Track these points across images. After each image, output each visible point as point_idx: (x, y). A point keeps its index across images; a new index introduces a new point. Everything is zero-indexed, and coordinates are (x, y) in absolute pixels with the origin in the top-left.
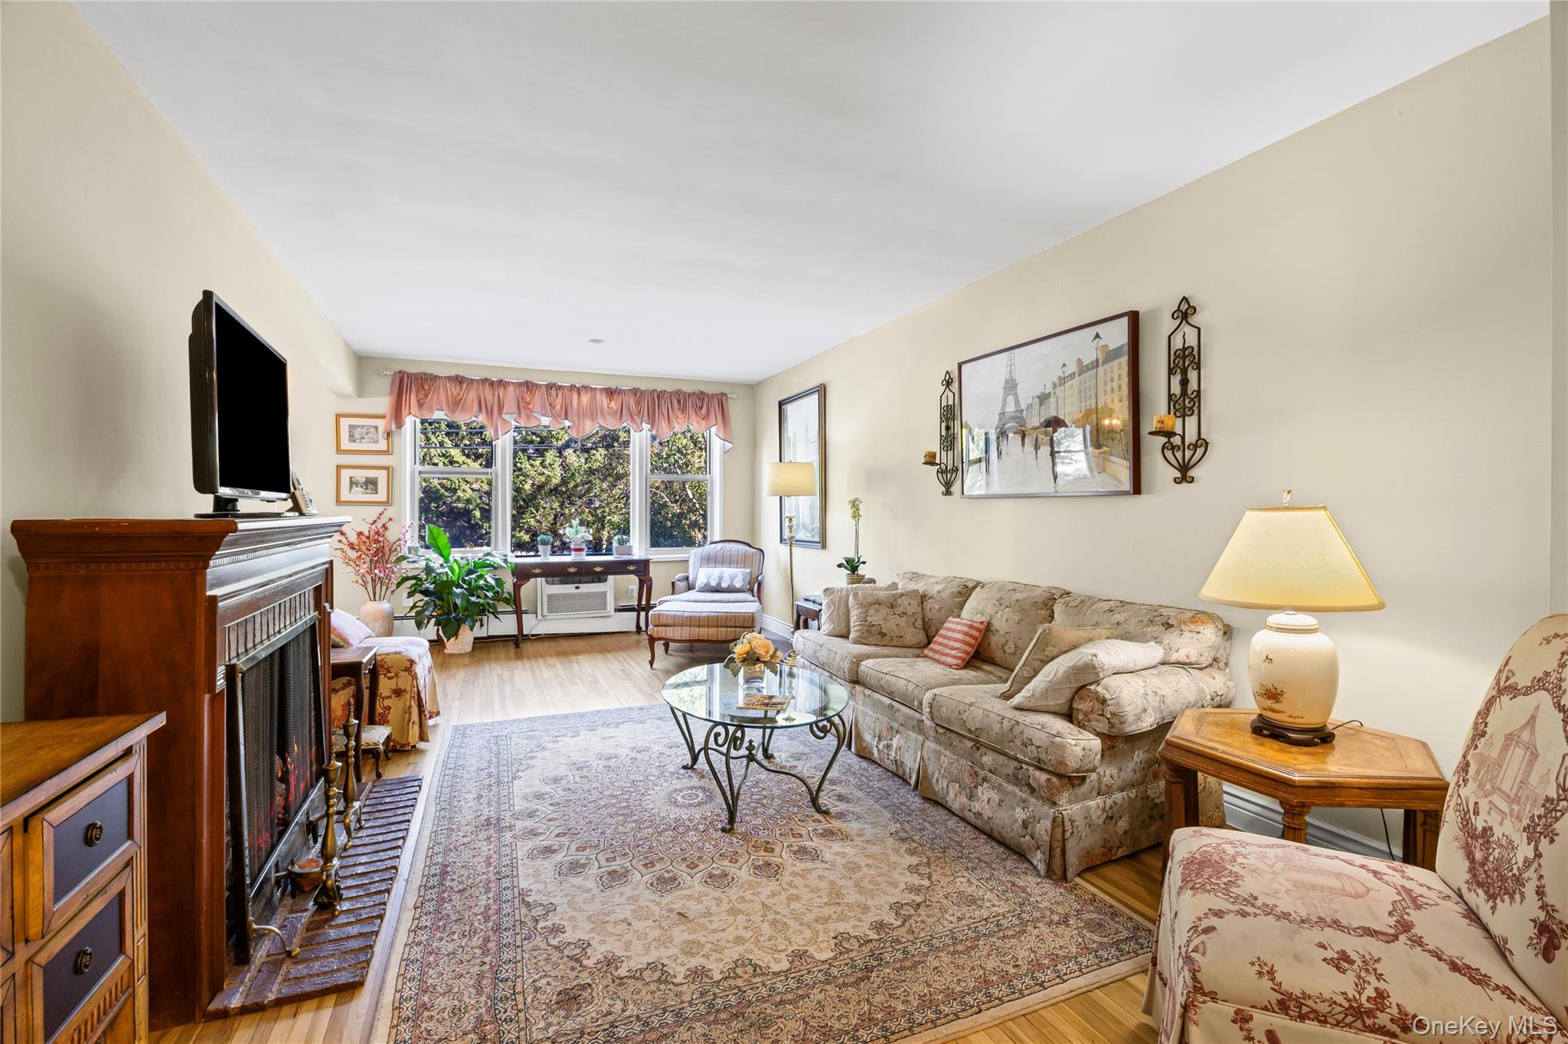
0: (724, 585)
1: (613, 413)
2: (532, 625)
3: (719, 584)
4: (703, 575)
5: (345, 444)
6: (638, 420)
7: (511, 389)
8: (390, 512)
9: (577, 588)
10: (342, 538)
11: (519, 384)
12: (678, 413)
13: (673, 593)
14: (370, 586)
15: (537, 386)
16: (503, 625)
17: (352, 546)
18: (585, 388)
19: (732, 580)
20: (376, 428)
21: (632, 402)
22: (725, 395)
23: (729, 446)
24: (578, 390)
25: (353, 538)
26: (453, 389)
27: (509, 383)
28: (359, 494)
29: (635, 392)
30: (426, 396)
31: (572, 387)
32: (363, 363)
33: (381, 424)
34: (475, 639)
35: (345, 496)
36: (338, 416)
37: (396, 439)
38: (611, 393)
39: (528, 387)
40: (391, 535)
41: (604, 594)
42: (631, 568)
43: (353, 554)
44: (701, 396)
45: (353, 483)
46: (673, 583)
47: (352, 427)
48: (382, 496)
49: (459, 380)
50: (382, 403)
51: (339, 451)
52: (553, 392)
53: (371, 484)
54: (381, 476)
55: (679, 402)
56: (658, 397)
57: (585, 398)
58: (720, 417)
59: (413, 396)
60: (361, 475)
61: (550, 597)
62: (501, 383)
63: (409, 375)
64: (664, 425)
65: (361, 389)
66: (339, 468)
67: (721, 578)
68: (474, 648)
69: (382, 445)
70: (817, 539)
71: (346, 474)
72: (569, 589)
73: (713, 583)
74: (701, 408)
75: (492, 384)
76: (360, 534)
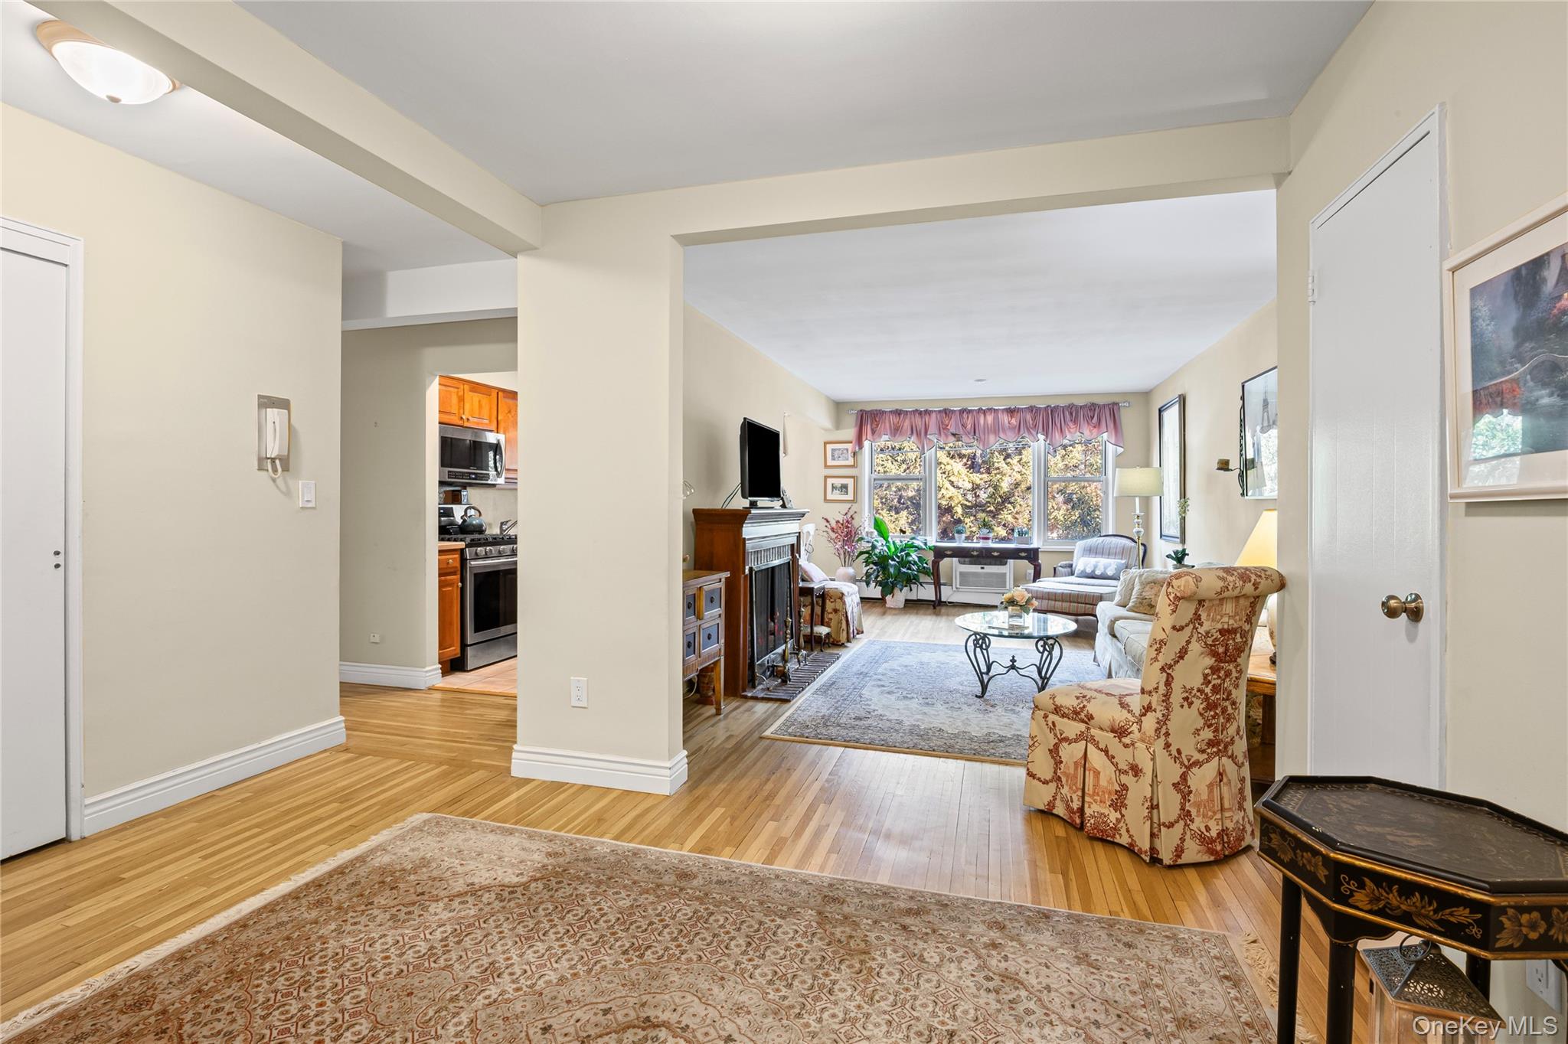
0: (1098, 572)
1: (1012, 428)
2: (947, 594)
3: (1093, 571)
4: (1082, 563)
5: (830, 462)
6: (1034, 433)
7: (934, 415)
8: (855, 507)
9: (982, 568)
10: (827, 524)
11: (940, 411)
12: (1071, 424)
13: (1054, 576)
14: (842, 556)
15: (953, 412)
16: (927, 593)
17: (833, 530)
18: (990, 410)
19: (1105, 568)
20: (847, 450)
21: (1029, 417)
22: (1117, 404)
23: (1120, 450)
24: (984, 412)
25: (834, 524)
26: (894, 419)
27: (932, 411)
28: (837, 495)
29: (1031, 409)
30: (877, 425)
31: (980, 410)
32: (839, 407)
33: (849, 446)
34: (906, 600)
35: (830, 496)
36: (825, 444)
37: (859, 457)
38: (1011, 412)
39: (946, 413)
40: (856, 523)
41: (1004, 575)
42: (1023, 554)
43: (834, 535)
44: (1093, 407)
45: (834, 487)
46: (1055, 569)
47: (833, 450)
48: (850, 497)
49: (898, 413)
50: (850, 433)
51: (826, 466)
52: (965, 415)
53: (844, 487)
54: (850, 482)
55: (1071, 414)
56: (1052, 411)
57: (990, 418)
58: (1111, 425)
59: (869, 426)
60: (838, 482)
61: (961, 574)
62: (928, 412)
63: (866, 412)
64: (1057, 435)
65: (838, 424)
66: (826, 477)
67: (1095, 567)
68: (905, 606)
69: (851, 462)
70: (1178, 535)
71: (830, 481)
72: (975, 569)
73: (1089, 570)
74: (1092, 418)
75: (920, 413)
76: (838, 522)
